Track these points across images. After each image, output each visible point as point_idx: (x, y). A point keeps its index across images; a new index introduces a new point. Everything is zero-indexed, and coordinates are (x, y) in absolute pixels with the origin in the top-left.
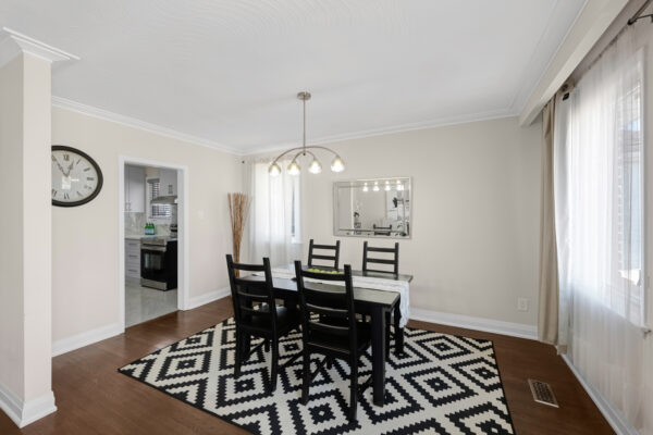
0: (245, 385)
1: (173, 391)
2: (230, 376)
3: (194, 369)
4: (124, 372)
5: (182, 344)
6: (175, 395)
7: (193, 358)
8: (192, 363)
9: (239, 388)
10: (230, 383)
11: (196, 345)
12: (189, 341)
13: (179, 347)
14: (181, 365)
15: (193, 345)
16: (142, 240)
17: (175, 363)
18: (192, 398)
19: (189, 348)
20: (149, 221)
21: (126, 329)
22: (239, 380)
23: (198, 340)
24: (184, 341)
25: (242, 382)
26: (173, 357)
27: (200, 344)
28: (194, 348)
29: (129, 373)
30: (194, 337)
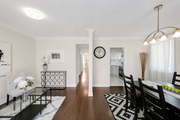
0: (127, 115)
1: (110, 105)
2: (124, 110)
3: (117, 102)
4: (105, 95)
5: (119, 95)
6: (109, 106)
7: (119, 99)
8: (118, 101)
9: (125, 115)
10: (123, 112)
11: (122, 97)
12: (121, 95)
13: (117, 95)
14: (115, 100)
15: (121, 96)
16: (119, 66)
17: (114, 98)
18: (112, 109)
19: (119, 97)
20: (122, 61)
21: (110, 86)
22: (126, 113)
23: (123, 96)
24: (120, 94)
25: (127, 114)
26: (115, 97)
27: (123, 97)
28: (121, 97)
29: (105, 96)
30: (123, 94)
